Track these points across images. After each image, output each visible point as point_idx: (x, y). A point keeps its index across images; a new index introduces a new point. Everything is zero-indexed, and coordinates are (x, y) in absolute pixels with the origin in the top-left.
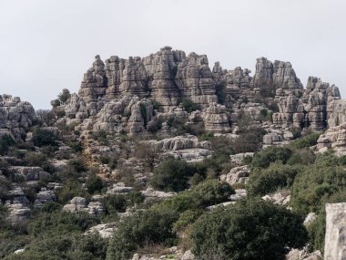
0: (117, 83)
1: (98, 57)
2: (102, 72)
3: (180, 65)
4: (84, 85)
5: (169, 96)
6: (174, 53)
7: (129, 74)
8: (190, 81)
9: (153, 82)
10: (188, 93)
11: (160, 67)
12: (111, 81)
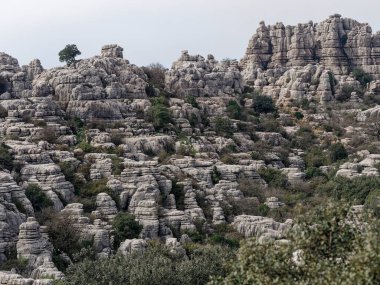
0: (284, 50)
1: (262, 23)
2: (267, 38)
3: (350, 33)
4: (250, 51)
5: (340, 65)
6: (343, 21)
7: (298, 42)
8: (361, 50)
9: (323, 51)
10: (359, 62)
11: (331, 35)
12: (277, 48)
